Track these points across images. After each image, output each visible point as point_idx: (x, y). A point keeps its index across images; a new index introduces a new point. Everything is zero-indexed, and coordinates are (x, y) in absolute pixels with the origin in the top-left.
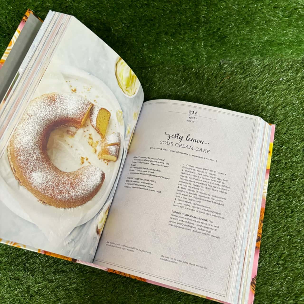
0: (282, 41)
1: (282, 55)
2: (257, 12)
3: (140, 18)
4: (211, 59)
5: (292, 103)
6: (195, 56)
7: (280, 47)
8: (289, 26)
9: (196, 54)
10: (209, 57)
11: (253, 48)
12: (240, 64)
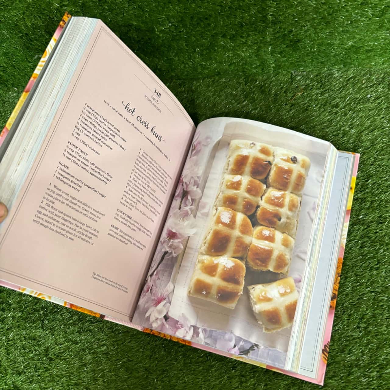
0: (371, 47)
1: (371, 65)
2: (340, 10)
3: (192, 16)
4: (280, 69)
5: (381, 126)
6: (259, 65)
7: (369, 55)
8: (380, 28)
9: (261, 62)
10: (278, 67)
11: (334, 56)
12: (317, 76)
